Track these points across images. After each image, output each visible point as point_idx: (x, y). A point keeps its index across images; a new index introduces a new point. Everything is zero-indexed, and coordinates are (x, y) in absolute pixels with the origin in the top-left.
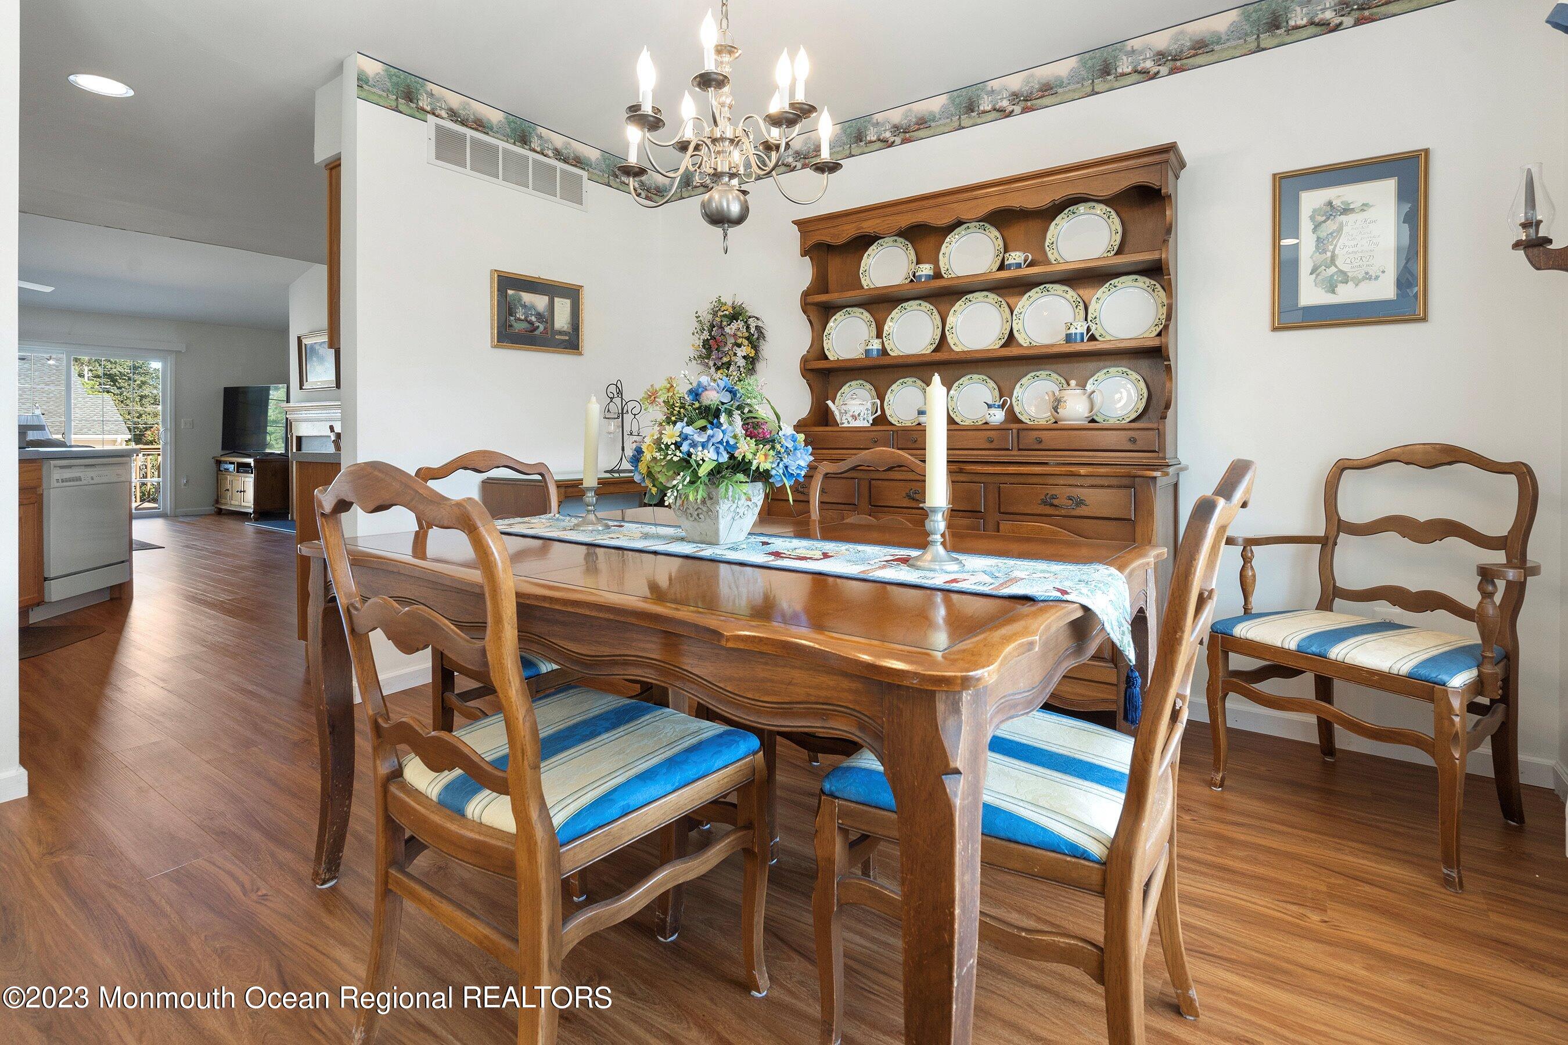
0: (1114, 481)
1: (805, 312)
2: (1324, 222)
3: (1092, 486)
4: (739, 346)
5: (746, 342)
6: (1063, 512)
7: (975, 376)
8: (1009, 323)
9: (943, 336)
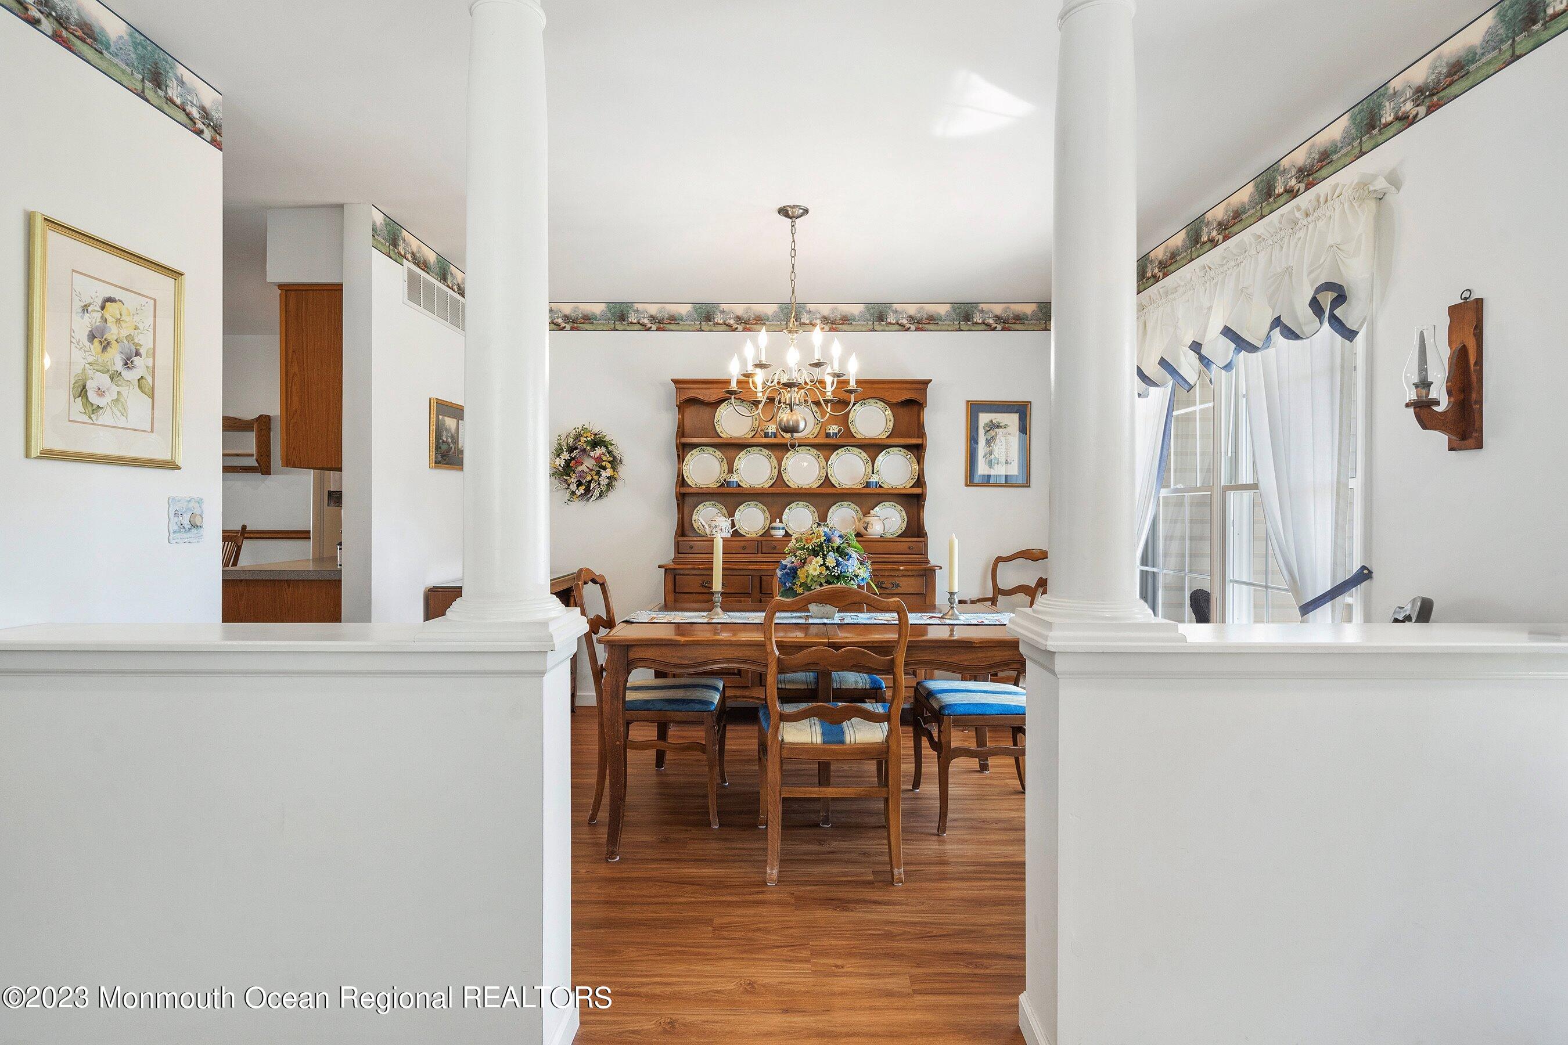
0: (915, 573)
1: (677, 448)
2: (989, 430)
3: (904, 576)
4: (605, 468)
5: (609, 465)
6: (888, 591)
7: (801, 503)
8: (825, 470)
9: (780, 474)
